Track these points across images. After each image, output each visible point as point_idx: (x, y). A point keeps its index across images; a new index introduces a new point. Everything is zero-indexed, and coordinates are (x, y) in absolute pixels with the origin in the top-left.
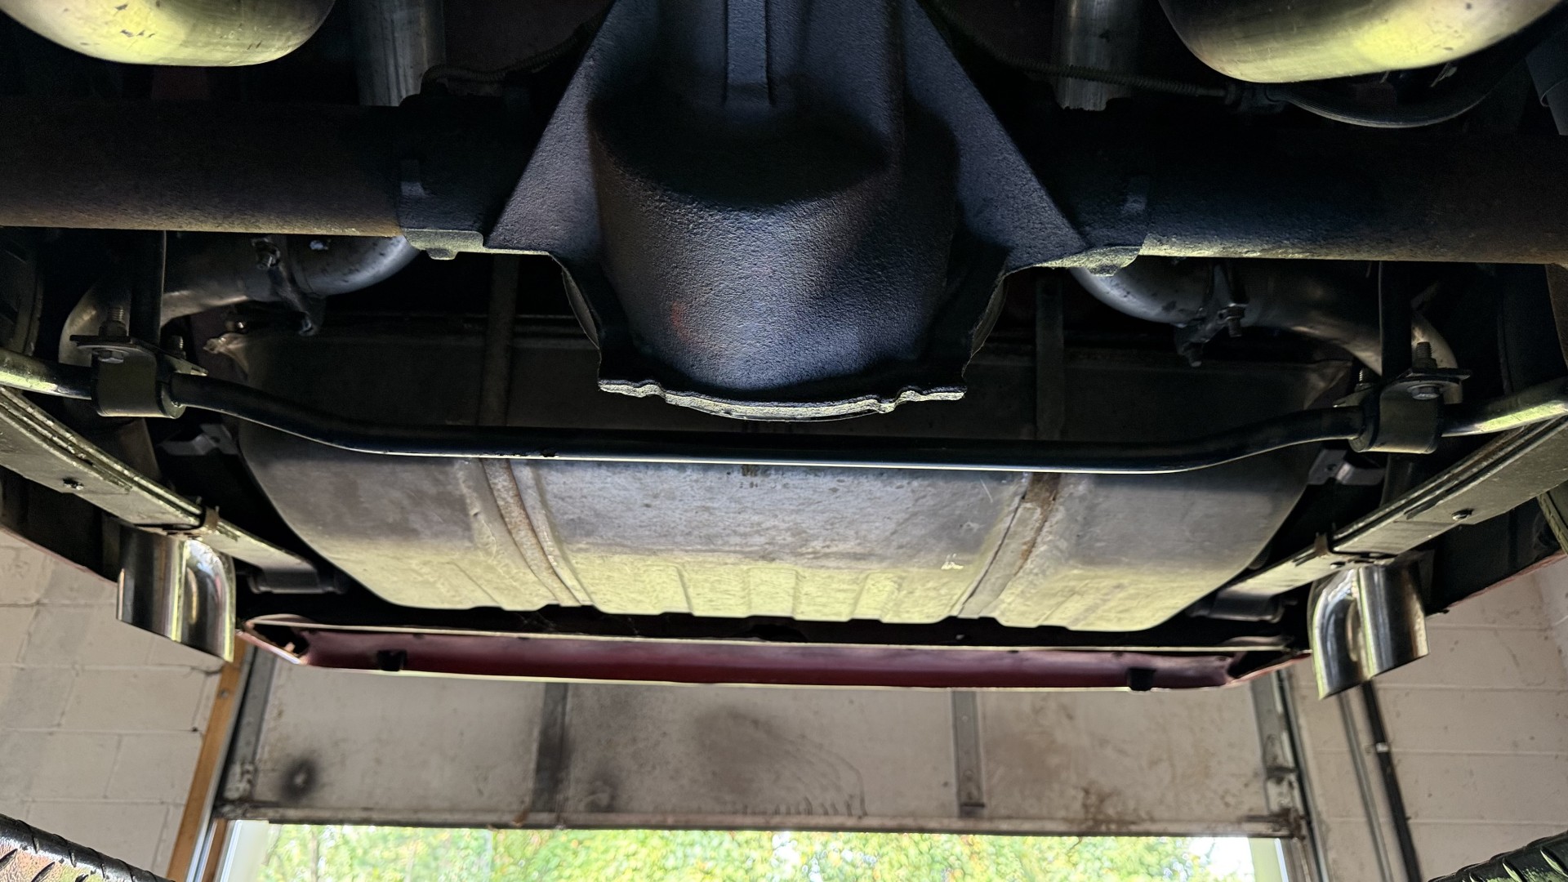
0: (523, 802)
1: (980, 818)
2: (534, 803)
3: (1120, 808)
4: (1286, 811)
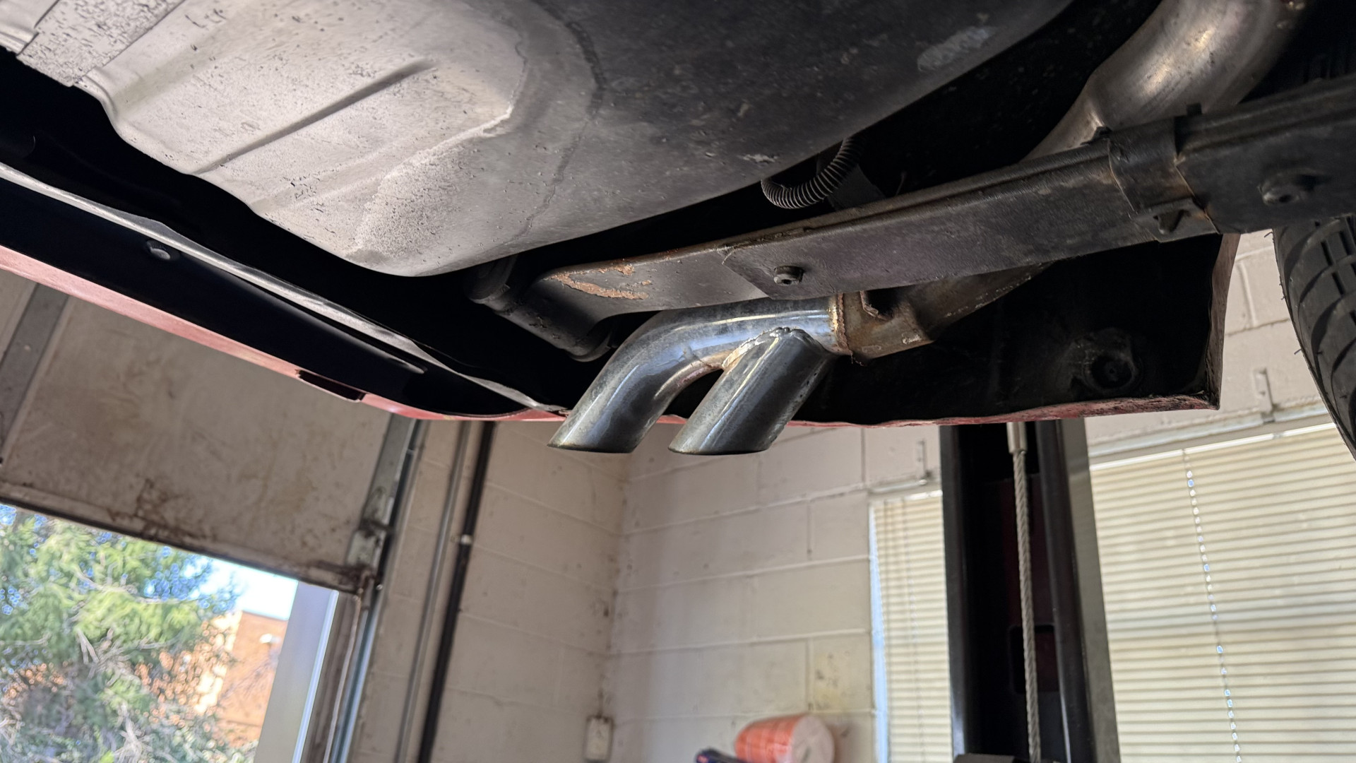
3: (182, 515)
4: (361, 567)
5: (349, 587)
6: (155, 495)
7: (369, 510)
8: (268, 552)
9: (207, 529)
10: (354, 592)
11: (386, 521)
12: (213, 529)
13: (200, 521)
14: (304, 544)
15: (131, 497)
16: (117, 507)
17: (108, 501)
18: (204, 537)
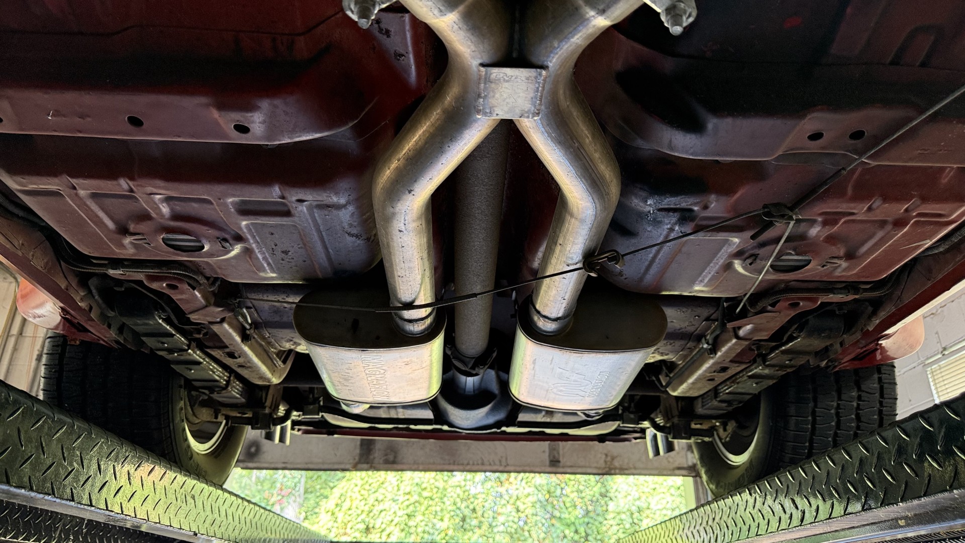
0: (355, 459)
1: (559, 467)
2: (360, 459)
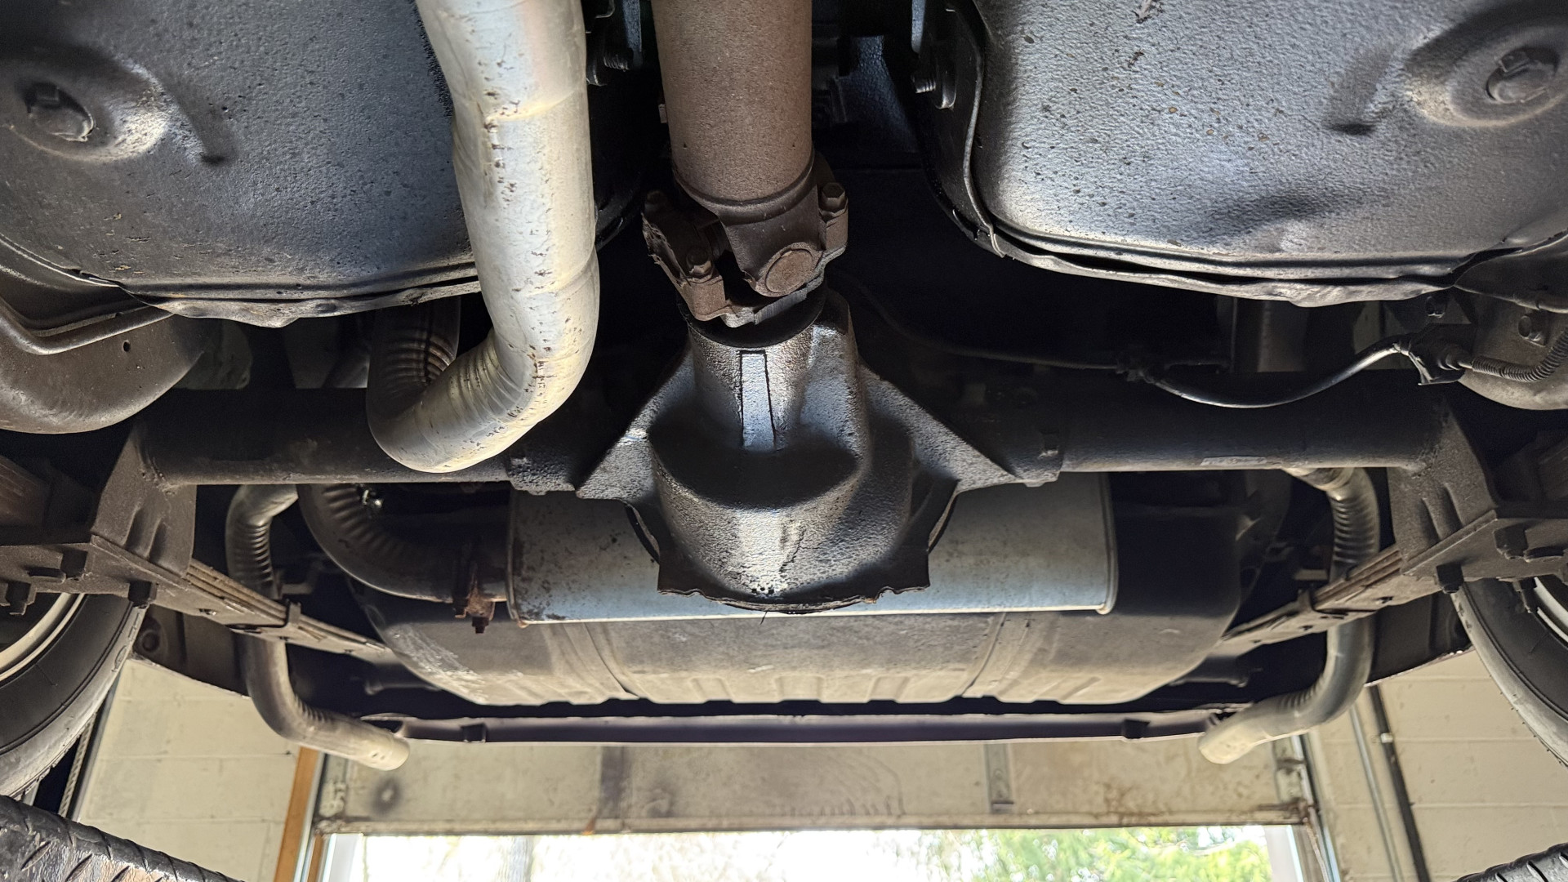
3: (1140, 801)
4: (1296, 801)
5: (1295, 819)
6: (1114, 794)
7: (1279, 751)
8: (1215, 811)
9: (1162, 807)
10: (1301, 823)
11: (1299, 756)
12: (1166, 804)
13: (1154, 802)
14: (1240, 795)
15: (1100, 800)
16: (1095, 811)
17: (1086, 808)
18: (1162, 813)
